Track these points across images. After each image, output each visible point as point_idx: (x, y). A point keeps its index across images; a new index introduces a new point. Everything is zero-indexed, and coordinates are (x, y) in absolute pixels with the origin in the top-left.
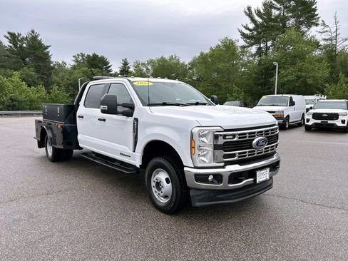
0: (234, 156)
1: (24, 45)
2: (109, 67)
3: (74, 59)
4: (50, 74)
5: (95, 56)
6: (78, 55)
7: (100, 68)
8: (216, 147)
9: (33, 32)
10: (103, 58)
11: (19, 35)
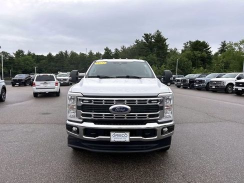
0: (90, 116)
1: (153, 40)
2: (209, 49)
3: (184, 46)
4: (165, 57)
5: (198, 42)
6: (187, 43)
7: (200, 50)
8: (78, 108)
9: (158, 31)
10: (204, 43)
11: (150, 34)
